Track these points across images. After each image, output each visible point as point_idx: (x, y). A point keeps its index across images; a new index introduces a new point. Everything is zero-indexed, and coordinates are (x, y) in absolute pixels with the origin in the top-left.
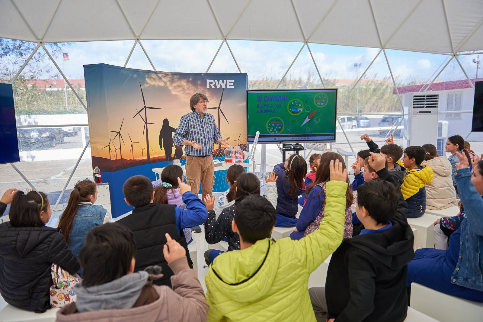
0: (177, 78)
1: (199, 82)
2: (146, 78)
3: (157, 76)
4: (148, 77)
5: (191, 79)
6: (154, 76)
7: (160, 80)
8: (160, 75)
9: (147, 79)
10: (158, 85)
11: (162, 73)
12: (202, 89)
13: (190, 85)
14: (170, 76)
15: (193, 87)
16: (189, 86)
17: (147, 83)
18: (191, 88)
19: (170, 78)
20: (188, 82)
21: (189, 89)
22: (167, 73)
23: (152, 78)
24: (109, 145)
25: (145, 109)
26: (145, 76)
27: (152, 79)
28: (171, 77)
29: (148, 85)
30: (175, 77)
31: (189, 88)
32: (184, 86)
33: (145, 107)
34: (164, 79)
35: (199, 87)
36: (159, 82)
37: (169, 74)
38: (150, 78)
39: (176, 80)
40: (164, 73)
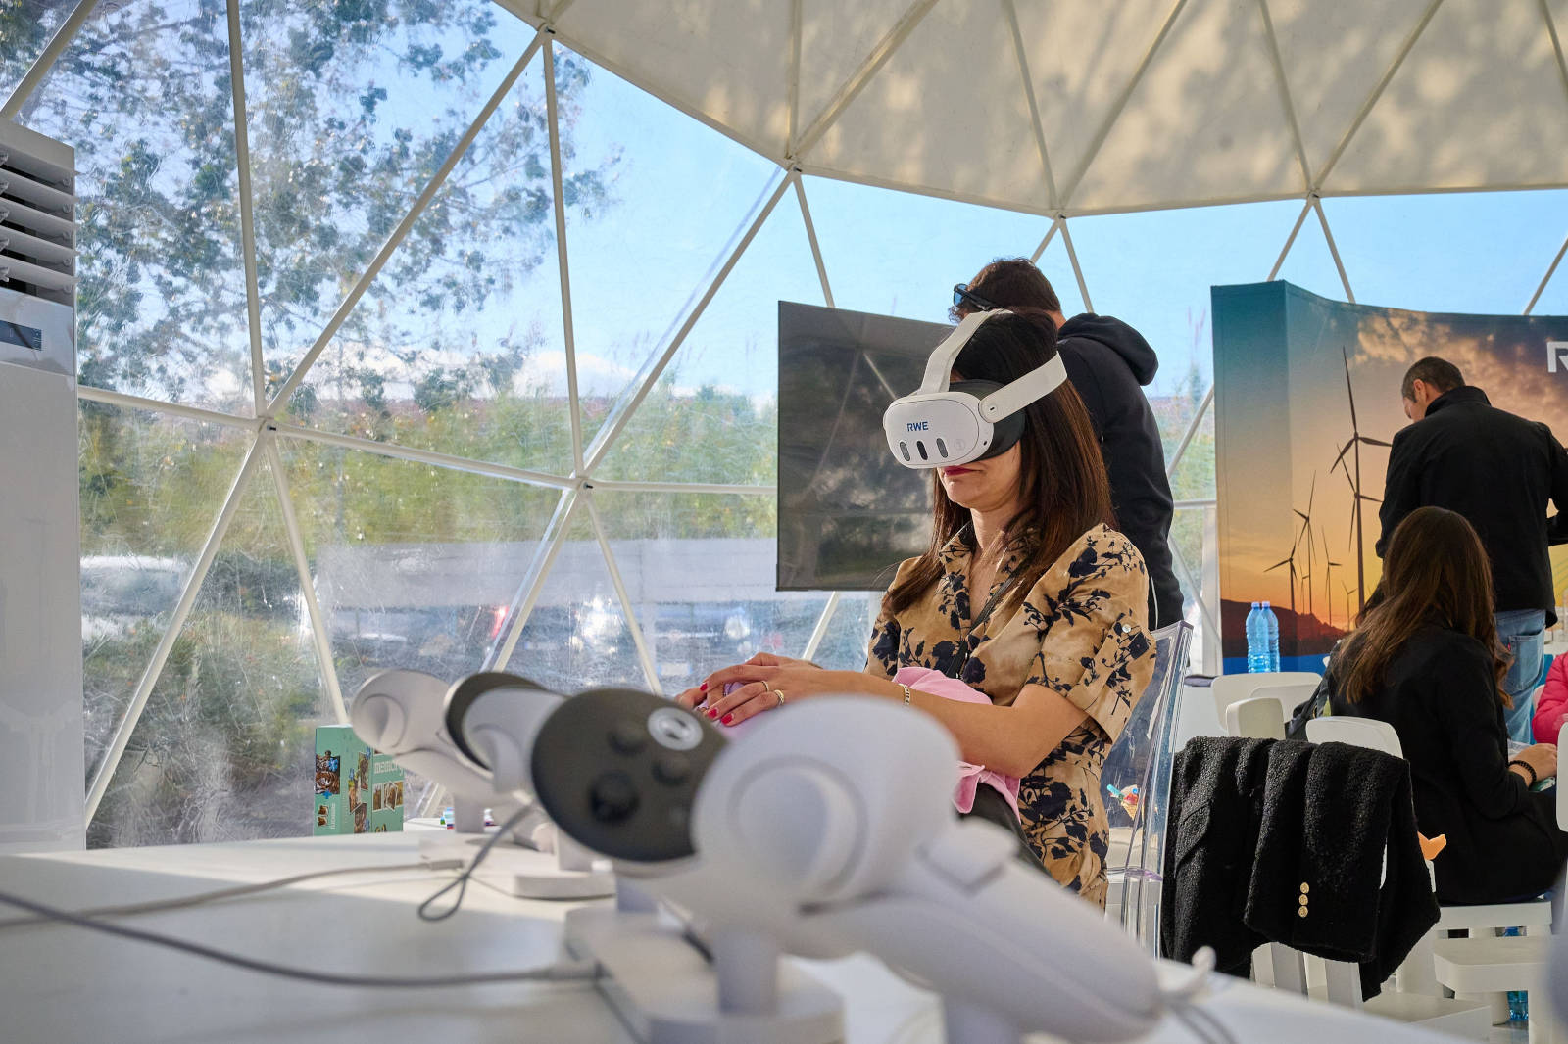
0: (1447, 334)
1: (1520, 350)
2: (1358, 332)
3: (1389, 324)
4: (1364, 330)
5: (1491, 338)
6: (1379, 325)
7: (1396, 341)
8: (1396, 323)
9: (1361, 336)
10: (1390, 357)
11: (1401, 313)
12: (1530, 376)
13: (1489, 359)
14: (1422, 327)
15: (1498, 369)
16: (1483, 365)
17: (1362, 352)
18: (1490, 371)
19: (1423, 332)
20: (1482, 347)
21: (1486, 374)
22: (1415, 316)
23: (1374, 331)
24: (1291, 560)
25: (1354, 443)
26: (1357, 325)
27: (1375, 338)
28: (1426, 330)
29: (1365, 358)
30: (1441, 329)
31: (1484, 370)
32: (1469, 363)
33: (1357, 437)
34: (1406, 338)
35: (1520, 367)
36: (1393, 345)
37: (1421, 318)
38: (1370, 331)
39: (1442, 340)
40: (1406, 314)
